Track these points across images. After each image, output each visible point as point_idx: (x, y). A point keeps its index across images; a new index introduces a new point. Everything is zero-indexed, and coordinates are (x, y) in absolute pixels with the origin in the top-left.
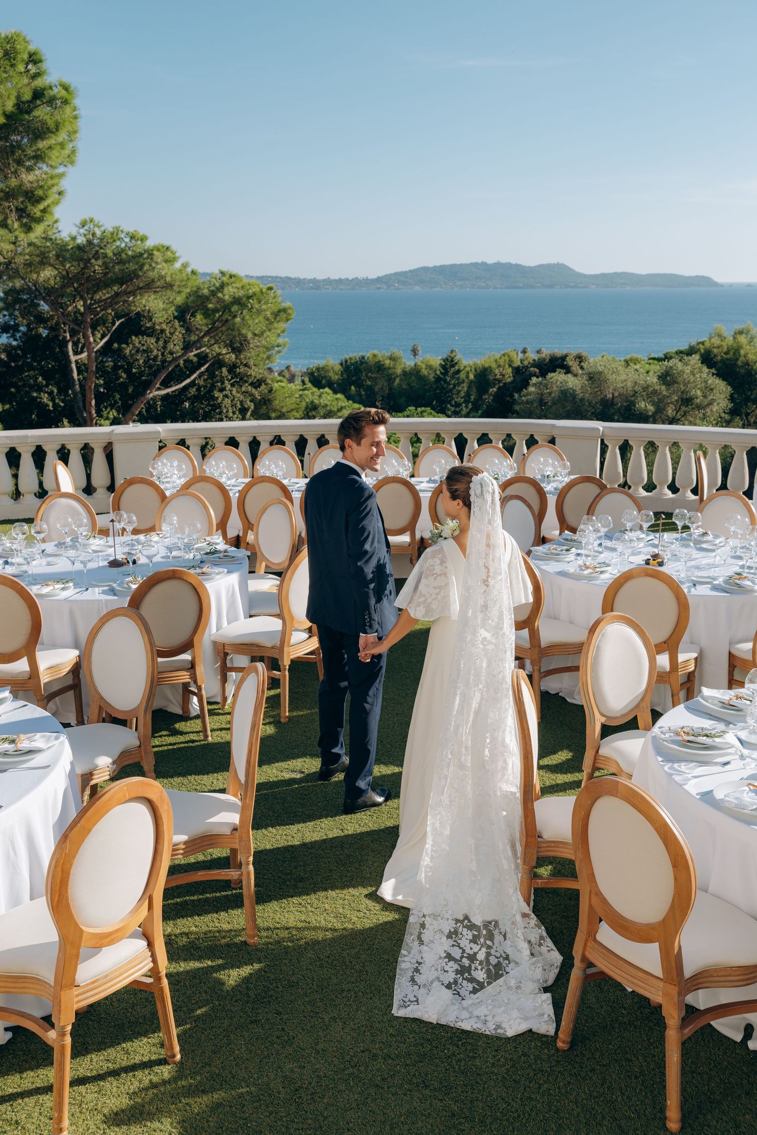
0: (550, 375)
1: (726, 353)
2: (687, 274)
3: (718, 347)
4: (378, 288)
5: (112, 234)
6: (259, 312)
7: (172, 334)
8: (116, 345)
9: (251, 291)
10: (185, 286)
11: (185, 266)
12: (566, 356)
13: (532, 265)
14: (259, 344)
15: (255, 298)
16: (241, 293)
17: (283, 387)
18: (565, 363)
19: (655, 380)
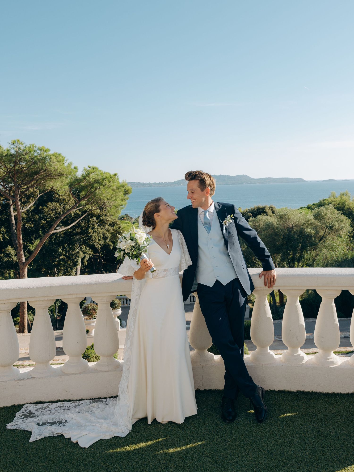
0: (258, 216)
1: (338, 204)
2: (293, 178)
3: (335, 202)
4: (175, 186)
5: (29, 148)
6: (109, 187)
7: (69, 201)
8: (41, 207)
9: (104, 176)
10: (70, 175)
11: (70, 164)
12: (265, 207)
13: (234, 176)
14: (111, 204)
15: (106, 179)
16: (100, 177)
17: (129, 226)
18: (265, 210)
19: (312, 218)
